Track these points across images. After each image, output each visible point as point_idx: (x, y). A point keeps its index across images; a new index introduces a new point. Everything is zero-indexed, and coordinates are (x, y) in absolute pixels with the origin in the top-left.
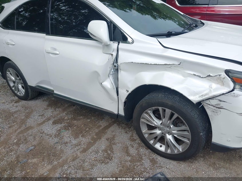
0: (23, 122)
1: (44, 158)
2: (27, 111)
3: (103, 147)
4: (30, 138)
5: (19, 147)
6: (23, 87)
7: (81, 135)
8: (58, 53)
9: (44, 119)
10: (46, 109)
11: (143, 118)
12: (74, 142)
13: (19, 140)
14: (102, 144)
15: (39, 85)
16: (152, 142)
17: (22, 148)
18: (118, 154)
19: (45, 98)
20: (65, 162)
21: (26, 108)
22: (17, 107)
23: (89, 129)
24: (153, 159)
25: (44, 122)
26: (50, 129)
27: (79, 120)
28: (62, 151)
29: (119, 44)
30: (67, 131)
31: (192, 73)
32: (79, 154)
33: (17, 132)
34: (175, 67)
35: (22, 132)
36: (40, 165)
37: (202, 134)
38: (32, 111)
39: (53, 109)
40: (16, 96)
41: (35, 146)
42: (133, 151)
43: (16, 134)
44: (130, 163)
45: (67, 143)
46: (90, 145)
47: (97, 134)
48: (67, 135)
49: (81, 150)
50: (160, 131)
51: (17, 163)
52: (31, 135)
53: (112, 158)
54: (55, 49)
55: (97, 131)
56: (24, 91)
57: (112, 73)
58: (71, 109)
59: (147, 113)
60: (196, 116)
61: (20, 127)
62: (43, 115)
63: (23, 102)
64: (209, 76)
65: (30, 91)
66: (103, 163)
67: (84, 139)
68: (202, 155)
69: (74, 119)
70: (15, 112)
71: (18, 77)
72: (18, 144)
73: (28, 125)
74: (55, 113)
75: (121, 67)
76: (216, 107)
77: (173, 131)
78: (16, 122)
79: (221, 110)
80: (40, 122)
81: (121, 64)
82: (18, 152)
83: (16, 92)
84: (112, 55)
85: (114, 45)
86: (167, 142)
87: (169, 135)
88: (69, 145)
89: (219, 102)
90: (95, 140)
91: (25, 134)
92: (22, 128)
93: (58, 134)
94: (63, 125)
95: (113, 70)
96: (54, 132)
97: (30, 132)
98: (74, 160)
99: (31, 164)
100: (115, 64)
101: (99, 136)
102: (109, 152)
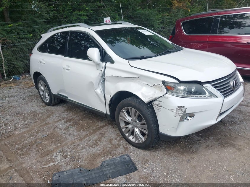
0: (45, 119)
1: (52, 142)
2: (49, 113)
3: (95, 138)
4: (47, 130)
5: (38, 134)
6: (48, 95)
7: (83, 130)
8: (70, 69)
9: (60, 119)
10: (63, 112)
11: (121, 116)
12: (76, 134)
13: (39, 130)
14: (95, 137)
15: (59, 93)
16: (127, 135)
17: (40, 135)
18: (104, 142)
19: (65, 105)
20: (66, 145)
21: (49, 111)
22: (43, 110)
23: (90, 127)
24: (127, 147)
25: (59, 120)
26: (62, 125)
27: (85, 121)
28: (66, 138)
29: (106, 64)
30: (74, 127)
31: (146, 83)
32: (76, 141)
33: (39, 125)
34: (137, 79)
35: (42, 126)
36: (49, 145)
37: (153, 126)
38: (53, 113)
39: (68, 112)
40: (44, 102)
41: (49, 134)
42: (115, 142)
43: (38, 127)
44: (109, 149)
45: (71, 134)
46: (86, 136)
47: (93, 130)
48: (72, 130)
49: (79, 139)
50: (131, 126)
51: (34, 143)
52: (48, 128)
53: (98, 145)
54: (69, 67)
55: (94, 128)
56: (49, 98)
57: (101, 83)
58: (82, 113)
59: (123, 112)
60: (149, 113)
61: (41, 123)
62: (60, 116)
63: (48, 107)
64: (154, 85)
65: (53, 98)
66: (91, 147)
67: (83, 133)
68: (164, 148)
69: (81, 120)
70: (41, 113)
71: (46, 87)
72: (38, 132)
73: (47, 121)
74: (69, 115)
75: (107, 79)
76: (158, 106)
77: (138, 124)
78: (39, 119)
79: (161, 107)
80: (56, 120)
81: (106, 77)
82: (37, 137)
83: (44, 99)
84: (101, 70)
85: (103, 64)
86: (135, 134)
87: (136, 128)
88: (72, 135)
89: (159, 103)
90: (90, 134)
91: (44, 127)
92: (43, 123)
93: (67, 129)
94: (72, 123)
95: (102, 81)
96: (64, 127)
97: (47, 126)
98: (72, 144)
99: (43, 144)
100: (103, 77)
101: (94, 132)
102: (98, 141)
